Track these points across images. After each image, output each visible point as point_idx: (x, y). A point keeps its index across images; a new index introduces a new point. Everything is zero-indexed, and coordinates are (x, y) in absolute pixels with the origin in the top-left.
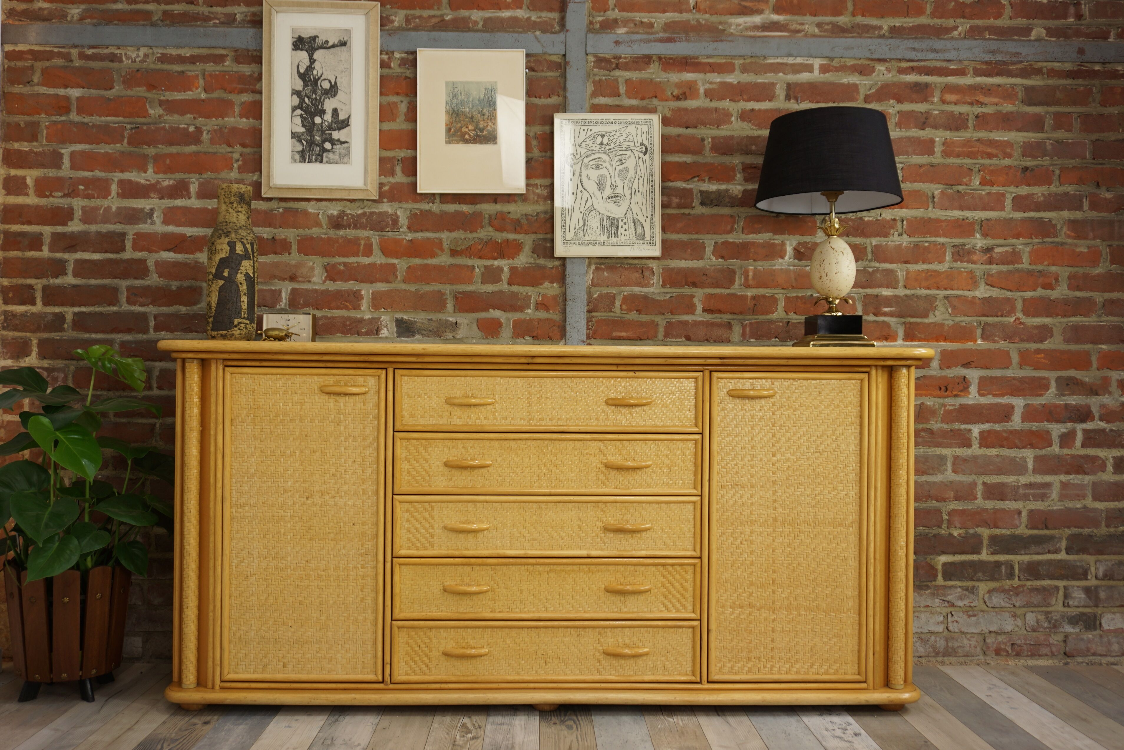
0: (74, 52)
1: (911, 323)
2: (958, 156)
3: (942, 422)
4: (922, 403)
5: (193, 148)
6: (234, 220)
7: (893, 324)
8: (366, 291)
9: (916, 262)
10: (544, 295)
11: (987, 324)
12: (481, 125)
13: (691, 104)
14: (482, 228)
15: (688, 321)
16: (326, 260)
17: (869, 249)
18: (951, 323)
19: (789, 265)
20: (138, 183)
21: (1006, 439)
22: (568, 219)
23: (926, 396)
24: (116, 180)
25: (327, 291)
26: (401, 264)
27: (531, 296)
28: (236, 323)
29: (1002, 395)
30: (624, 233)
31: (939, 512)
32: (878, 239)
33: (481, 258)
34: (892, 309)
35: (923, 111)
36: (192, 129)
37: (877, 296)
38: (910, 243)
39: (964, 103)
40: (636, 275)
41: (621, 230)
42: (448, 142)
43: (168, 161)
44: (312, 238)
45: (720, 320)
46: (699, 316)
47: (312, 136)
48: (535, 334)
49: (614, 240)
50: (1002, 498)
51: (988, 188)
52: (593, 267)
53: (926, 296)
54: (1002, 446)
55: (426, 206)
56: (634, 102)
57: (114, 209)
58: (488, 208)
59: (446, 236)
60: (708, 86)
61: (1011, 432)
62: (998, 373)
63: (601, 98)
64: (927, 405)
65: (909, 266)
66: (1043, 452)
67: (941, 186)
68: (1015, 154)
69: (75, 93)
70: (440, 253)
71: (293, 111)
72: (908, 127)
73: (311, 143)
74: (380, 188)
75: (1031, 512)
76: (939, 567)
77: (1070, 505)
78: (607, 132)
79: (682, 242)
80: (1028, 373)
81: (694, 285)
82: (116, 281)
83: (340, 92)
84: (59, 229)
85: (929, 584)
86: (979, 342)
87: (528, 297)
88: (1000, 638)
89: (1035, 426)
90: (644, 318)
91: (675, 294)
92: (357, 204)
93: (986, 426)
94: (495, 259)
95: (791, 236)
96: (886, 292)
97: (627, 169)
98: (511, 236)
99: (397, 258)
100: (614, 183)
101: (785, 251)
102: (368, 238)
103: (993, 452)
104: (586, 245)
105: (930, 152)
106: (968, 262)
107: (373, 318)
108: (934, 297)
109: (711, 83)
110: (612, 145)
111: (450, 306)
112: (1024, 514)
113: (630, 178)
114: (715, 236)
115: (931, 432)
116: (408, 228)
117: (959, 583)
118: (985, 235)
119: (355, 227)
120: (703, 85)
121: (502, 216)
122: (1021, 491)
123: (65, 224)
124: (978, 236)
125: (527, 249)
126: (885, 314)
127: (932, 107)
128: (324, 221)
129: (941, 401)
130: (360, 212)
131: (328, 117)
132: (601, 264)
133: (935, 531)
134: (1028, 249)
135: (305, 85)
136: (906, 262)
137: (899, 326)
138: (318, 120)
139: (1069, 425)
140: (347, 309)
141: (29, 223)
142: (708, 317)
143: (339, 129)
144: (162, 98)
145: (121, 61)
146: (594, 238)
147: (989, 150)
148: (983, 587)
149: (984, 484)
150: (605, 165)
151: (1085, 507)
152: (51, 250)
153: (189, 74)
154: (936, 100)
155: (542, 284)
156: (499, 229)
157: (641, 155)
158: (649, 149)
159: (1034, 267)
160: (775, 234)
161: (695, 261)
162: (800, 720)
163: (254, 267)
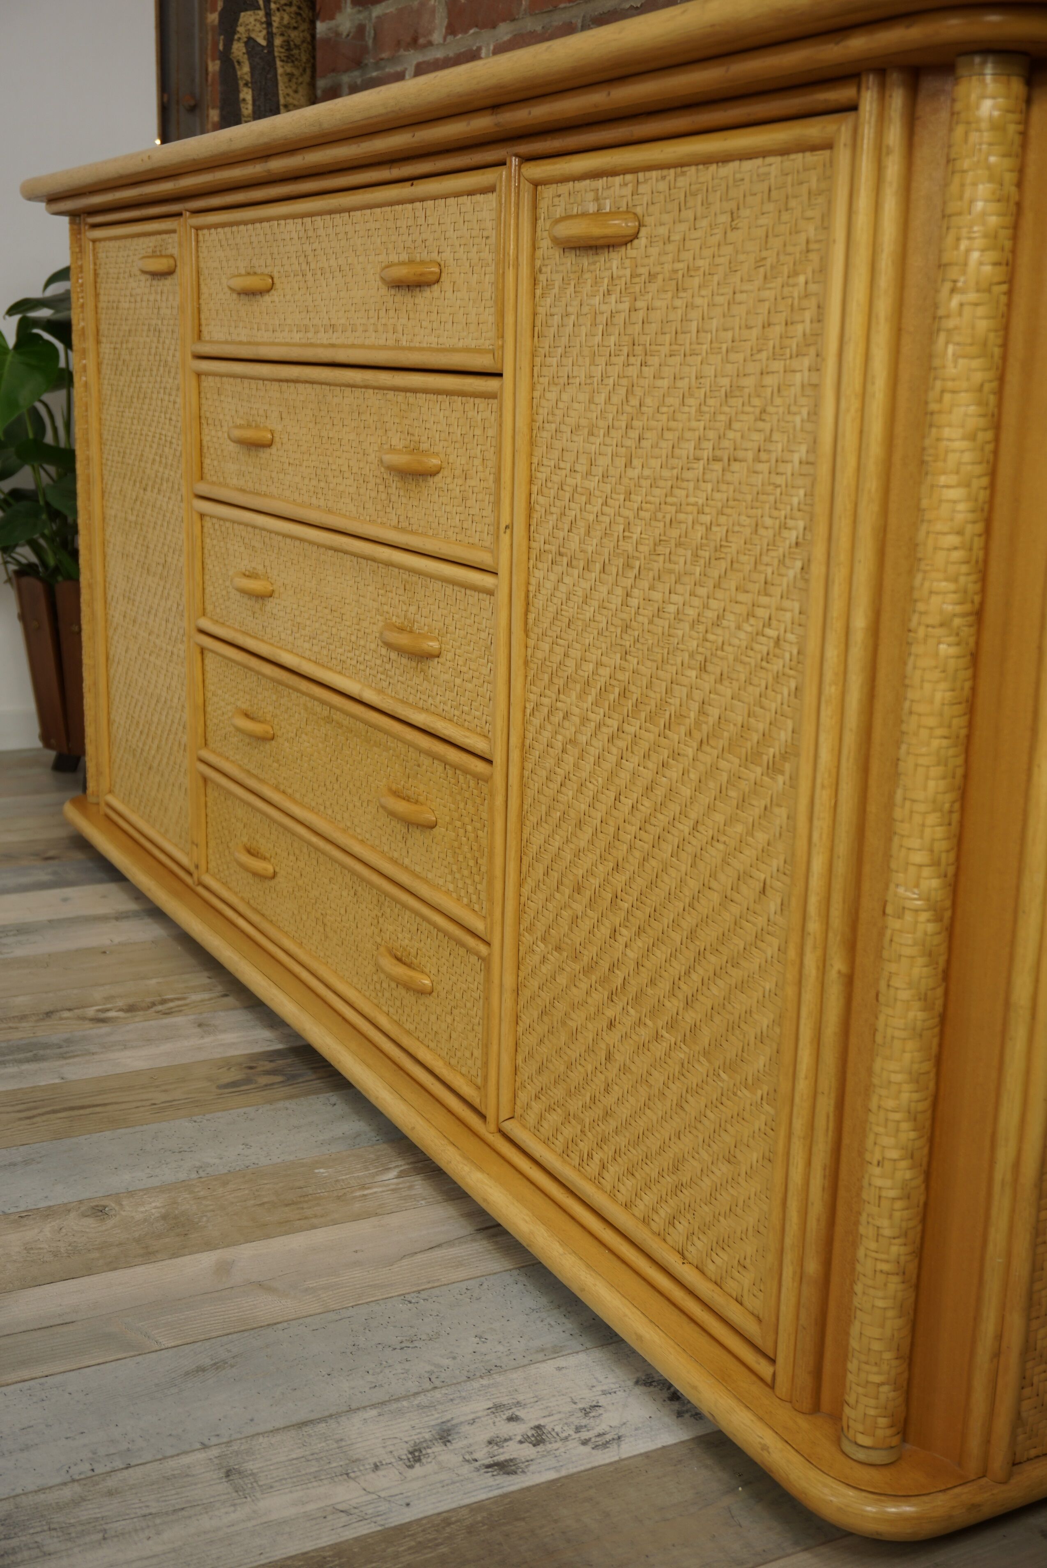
162: (556, 1351)
163: (269, 24)
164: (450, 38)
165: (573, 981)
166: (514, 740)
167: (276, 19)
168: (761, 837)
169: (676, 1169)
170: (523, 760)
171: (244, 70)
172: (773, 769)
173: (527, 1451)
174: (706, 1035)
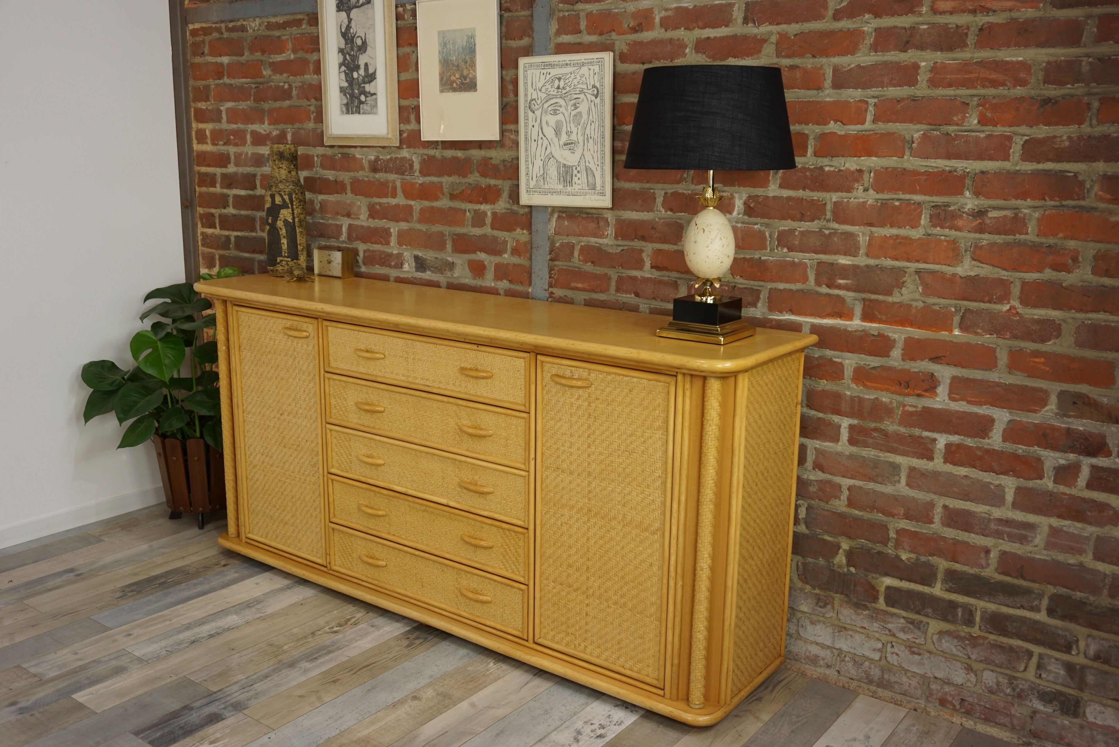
0: (223, 25)
1: (871, 301)
2: (950, 86)
3: (900, 424)
4: (877, 399)
5: (287, 103)
6: (277, 175)
7: (848, 300)
8: (394, 228)
9: (883, 225)
10: (518, 241)
11: (968, 311)
12: (465, 73)
13: (647, 36)
14: (471, 173)
15: (637, 277)
16: (369, 200)
17: (829, 207)
18: (920, 305)
19: (737, 222)
20: (260, 133)
21: (980, 458)
22: (531, 166)
23: (882, 390)
24: (249, 130)
25: (369, 227)
26: (417, 205)
27: (507, 241)
28: (278, 261)
29: (980, 404)
30: (578, 182)
31: (884, 527)
32: (840, 194)
33: (470, 202)
34: (848, 282)
35: (907, 26)
36: (286, 86)
37: (832, 264)
38: (877, 200)
39: (963, 11)
40: (592, 226)
41: (575, 179)
42: (442, 91)
43: (275, 115)
44: (359, 180)
45: (666, 279)
46: (647, 272)
47: (353, 90)
48: (510, 278)
49: (569, 189)
50: (967, 528)
51: (989, 129)
52: (556, 216)
53: (893, 269)
54: (974, 466)
55: (431, 152)
56: (594, 38)
57: (249, 155)
58: (476, 154)
59: (446, 180)
60: (663, 14)
61: (987, 451)
62: (978, 374)
63: (564, 36)
64: (882, 401)
65: (874, 229)
66: (1031, 484)
67: (925, 127)
68: (1033, 80)
69: (225, 60)
70: (442, 197)
71: (340, 67)
72: (885, 49)
73: (352, 96)
74: (400, 135)
75: (1004, 554)
76: (882, 589)
77: (1061, 557)
78: (563, 74)
79: (634, 191)
80: (1018, 379)
81: (643, 238)
82: (254, 212)
83: (368, 48)
84: (224, 170)
85: (868, 604)
86: (956, 332)
87: (506, 242)
88: (947, 689)
89: (1021, 449)
90: (599, 270)
91: (626, 248)
92: (387, 150)
93: (955, 439)
94: (481, 204)
95: (741, 188)
96: (844, 261)
97: (580, 113)
98: (493, 182)
99: (413, 200)
100: (569, 129)
101: (734, 206)
102: (394, 181)
103: (962, 471)
104: (546, 193)
105: (912, 82)
106: (951, 228)
107: (399, 254)
108: (902, 271)
109: (666, 10)
110: (568, 89)
111: (449, 246)
112: (994, 555)
113: (584, 123)
114: (665, 186)
115: (885, 434)
116: (420, 172)
117: (904, 613)
118: (977, 194)
119: (386, 172)
120: (659, 13)
121: (485, 161)
122: (993, 526)
123: (225, 167)
124: (967, 194)
125: (505, 195)
126: (839, 287)
127: (920, 19)
128: (366, 166)
129: (900, 398)
130: (388, 157)
131: (362, 72)
132: (563, 212)
133: (879, 547)
134: (1037, 215)
135: (346, 44)
136: (871, 225)
137: (857, 302)
138: (355, 75)
139: (1072, 456)
140: (382, 244)
141: (209, 166)
142: (656, 274)
143: (370, 82)
144: (271, 60)
145: (247, 31)
146: (552, 186)
147: (994, 76)
148: (935, 625)
149: (945, 507)
150: (562, 110)
151: (1081, 565)
152: (222, 187)
153: (284, 38)
154: (924, 9)
155: (515, 230)
156: (484, 175)
157: (593, 98)
158: (601, 91)
159: (1043, 240)
160: (725, 185)
161: (645, 213)
162: (587, 704)
163: (293, 214)
164: (370, 220)
165: (568, 593)
166: (538, 522)
167: (295, 212)
168: (649, 551)
169: (619, 643)
170: (542, 528)
171: (283, 232)
172: (654, 533)
173: (602, 731)
174: (630, 605)
